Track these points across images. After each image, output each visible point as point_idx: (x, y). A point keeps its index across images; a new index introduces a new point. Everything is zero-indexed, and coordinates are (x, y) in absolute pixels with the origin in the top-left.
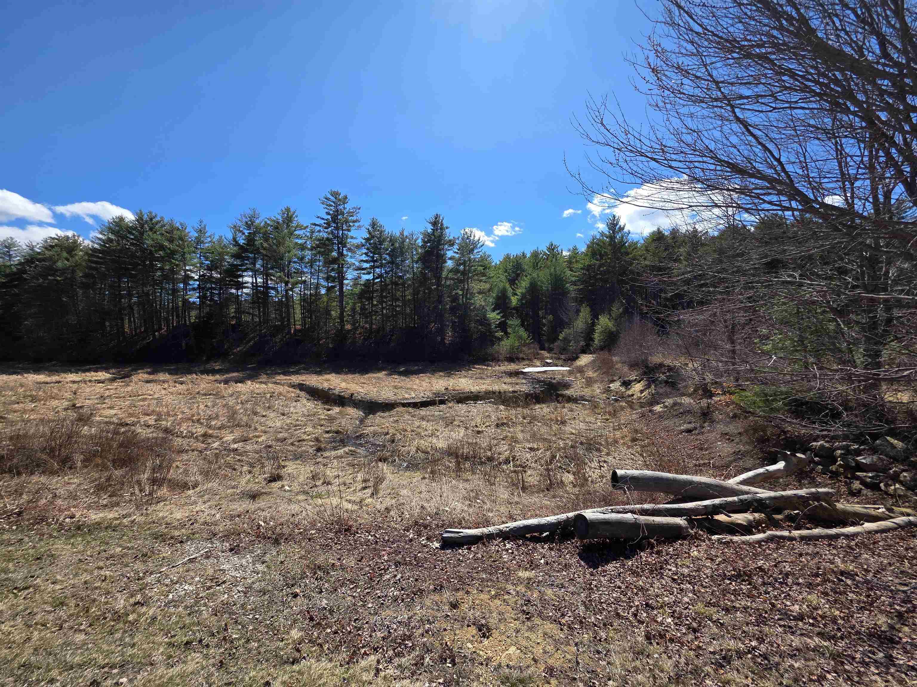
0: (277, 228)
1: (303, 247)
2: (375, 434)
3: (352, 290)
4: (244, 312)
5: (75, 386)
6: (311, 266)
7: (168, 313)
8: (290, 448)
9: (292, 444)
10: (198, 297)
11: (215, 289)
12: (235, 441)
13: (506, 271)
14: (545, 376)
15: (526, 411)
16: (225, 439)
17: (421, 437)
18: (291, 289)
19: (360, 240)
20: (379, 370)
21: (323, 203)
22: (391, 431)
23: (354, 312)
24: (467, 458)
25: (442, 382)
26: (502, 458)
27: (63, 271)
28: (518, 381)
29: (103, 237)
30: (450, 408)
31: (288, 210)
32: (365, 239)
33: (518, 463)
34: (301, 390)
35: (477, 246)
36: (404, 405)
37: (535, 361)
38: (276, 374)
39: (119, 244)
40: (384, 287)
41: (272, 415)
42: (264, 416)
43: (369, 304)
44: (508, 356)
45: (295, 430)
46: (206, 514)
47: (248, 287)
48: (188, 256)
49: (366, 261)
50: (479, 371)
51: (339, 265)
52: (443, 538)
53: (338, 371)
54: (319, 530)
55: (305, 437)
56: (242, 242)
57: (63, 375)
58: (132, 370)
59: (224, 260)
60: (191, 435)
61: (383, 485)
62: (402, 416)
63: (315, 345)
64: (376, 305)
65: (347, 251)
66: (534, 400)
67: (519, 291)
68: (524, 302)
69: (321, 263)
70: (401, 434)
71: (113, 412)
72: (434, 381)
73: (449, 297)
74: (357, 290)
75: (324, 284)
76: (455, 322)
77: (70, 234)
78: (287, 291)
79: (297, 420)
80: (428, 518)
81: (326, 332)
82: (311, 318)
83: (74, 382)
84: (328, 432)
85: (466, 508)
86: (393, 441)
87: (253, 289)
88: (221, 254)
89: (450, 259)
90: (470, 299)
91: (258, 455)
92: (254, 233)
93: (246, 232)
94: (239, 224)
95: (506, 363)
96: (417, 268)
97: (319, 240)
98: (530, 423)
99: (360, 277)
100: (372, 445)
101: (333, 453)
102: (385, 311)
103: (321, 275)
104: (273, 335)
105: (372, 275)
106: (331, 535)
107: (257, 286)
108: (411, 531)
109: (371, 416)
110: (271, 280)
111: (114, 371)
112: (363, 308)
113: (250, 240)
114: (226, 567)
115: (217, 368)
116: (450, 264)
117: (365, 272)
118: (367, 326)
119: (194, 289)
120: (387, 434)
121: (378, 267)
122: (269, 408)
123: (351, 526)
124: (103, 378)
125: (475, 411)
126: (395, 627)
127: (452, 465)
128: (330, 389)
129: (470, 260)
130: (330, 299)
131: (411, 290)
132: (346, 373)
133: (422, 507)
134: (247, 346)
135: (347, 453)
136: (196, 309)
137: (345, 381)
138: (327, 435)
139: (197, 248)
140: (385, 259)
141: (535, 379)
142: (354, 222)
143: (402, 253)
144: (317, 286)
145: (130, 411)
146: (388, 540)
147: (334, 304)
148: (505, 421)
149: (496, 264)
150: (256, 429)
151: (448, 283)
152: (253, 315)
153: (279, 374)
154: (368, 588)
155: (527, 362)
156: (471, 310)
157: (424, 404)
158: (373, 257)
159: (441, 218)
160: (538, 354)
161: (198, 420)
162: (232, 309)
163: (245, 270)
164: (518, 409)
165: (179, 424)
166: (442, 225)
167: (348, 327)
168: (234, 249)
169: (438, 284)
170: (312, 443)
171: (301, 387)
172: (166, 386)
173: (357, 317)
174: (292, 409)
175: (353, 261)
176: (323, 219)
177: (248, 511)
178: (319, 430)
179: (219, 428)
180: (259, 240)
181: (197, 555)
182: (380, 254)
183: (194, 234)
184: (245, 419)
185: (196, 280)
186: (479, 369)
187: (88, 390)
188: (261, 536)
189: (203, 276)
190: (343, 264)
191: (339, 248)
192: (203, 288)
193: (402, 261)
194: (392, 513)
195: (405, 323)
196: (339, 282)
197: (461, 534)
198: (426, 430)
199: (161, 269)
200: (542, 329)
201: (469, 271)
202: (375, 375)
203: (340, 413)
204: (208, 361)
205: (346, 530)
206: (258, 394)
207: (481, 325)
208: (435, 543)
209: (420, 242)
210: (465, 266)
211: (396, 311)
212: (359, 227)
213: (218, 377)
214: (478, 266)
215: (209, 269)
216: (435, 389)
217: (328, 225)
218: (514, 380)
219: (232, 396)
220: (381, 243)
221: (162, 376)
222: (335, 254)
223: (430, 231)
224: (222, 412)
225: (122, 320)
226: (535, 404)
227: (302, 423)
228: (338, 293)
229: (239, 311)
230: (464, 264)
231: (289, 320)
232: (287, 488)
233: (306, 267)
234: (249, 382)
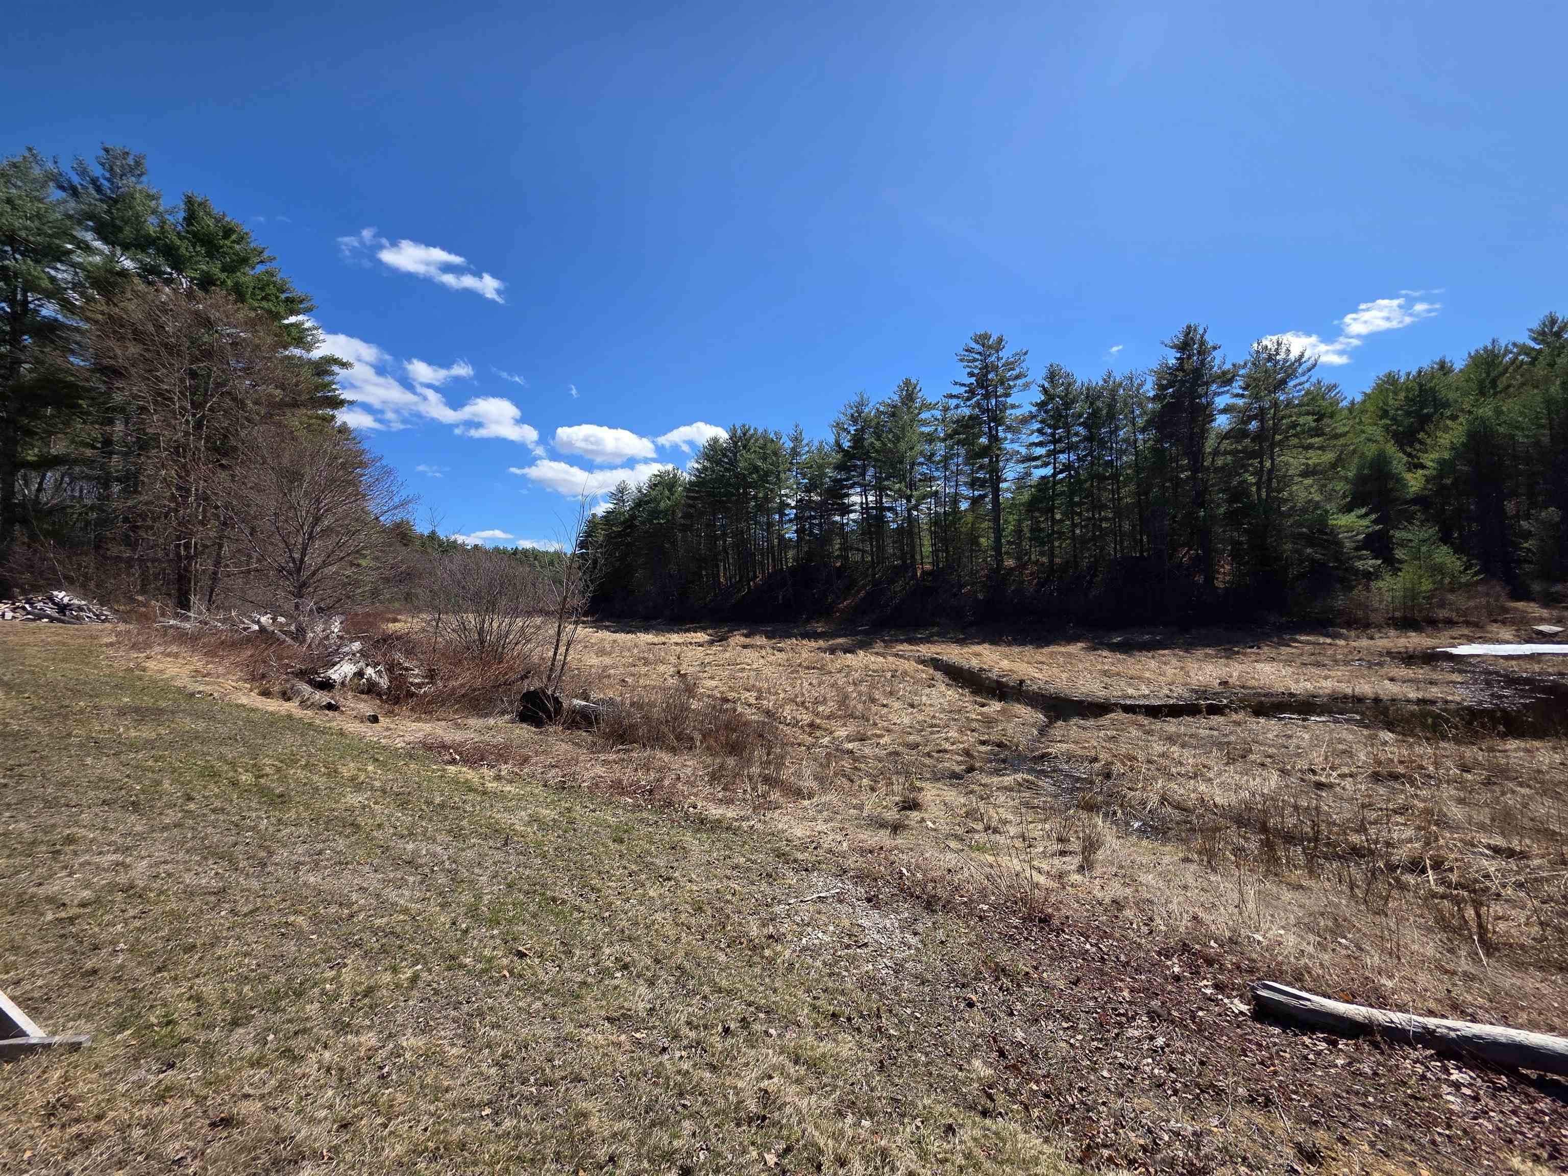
0: (893, 415)
1: (930, 438)
2: (1070, 757)
3: (1013, 498)
4: (852, 548)
5: (678, 648)
6: (946, 468)
7: (762, 555)
8: (927, 761)
9: (929, 755)
10: (796, 531)
11: (815, 518)
12: (849, 739)
13: (1385, 414)
14: (1537, 668)
15: (1470, 752)
16: (836, 734)
17: (1171, 777)
18: (916, 508)
19: (1028, 408)
20: (1070, 639)
21: (961, 360)
22: (1104, 756)
23: (1020, 538)
24: (1290, 838)
25: (1211, 667)
26: (1401, 854)
27: (665, 512)
28: (1435, 676)
29: (699, 467)
30: (1238, 724)
31: (907, 383)
32: (1037, 404)
33: (1454, 877)
34: (937, 668)
35: (1295, 370)
36: (1128, 709)
37: (1494, 628)
38: (897, 641)
39: (713, 471)
40: (1075, 484)
41: (897, 705)
42: (884, 706)
43: (1047, 519)
44: (1398, 614)
45: (932, 733)
46: (830, 838)
47: (855, 511)
48: (783, 476)
49: (1040, 444)
50: (1308, 648)
51: (991, 458)
52: (1257, 998)
53: (994, 639)
54: (994, 907)
55: (947, 746)
56: (846, 444)
57: (668, 635)
58: (729, 632)
59: (824, 475)
60: (795, 724)
61: (1100, 855)
62: (1122, 730)
63: (955, 595)
64: (1061, 521)
65: (1005, 431)
66: (1501, 728)
67: (1430, 459)
68: (1448, 481)
69: (960, 459)
70: (1124, 765)
71: (713, 683)
72: (1192, 666)
73: (1223, 491)
74: (1026, 496)
75: (966, 493)
76: (1241, 543)
77: (670, 467)
78: (909, 511)
79: (934, 717)
80: (1212, 943)
81: (972, 573)
82: (947, 551)
83: (677, 644)
84: (983, 743)
85: (1311, 949)
86: (1108, 776)
87: (862, 514)
88: (821, 467)
89: (1224, 411)
90: (1279, 491)
91: (880, 765)
92: (863, 430)
93: (852, 429)
94: (843, 419)
95: (1392, 633)
96: (1145, 442)
97: (958, 421)
98: (1488, 783)
99: (1028, 474)
100: (1066, 776)
101: (996, 779)
102: (1078, 532)
103: (962, 479)
104: (892, 582)
105: (1051, 467)
106: (1015, 921)
107: (868, 508)
108: (1175, 960)
109: (1060, 723)
110: (887, 495)
111: (710, 631)
112: (1034, 530)
113: (857, 440)
114: (865, 922)
115: (819, 630)
116: (1222, 422)
117: (1039, 463)
118: (1045, 559)
119: (791, 521)
120: (1095, 760)
121: (1062, 452)
122: (891, 693)
123: (1051, 916)
124: (701, 640)
125: (1307, 736)
126: (1166, 1138)
127: (1253, 845)
128: (981, 670)
129: (1275, 404)
130: (979, 518)
131: (1132, 487)
132: (1009, 644)
133: (1195, 918)
134: (857, 600)
135: (1020, 785)
136: (794, 547)
137: (1007, 657)
138: (983, 748)
139: (791, 463)
140: (1077, 434)
141: (1497, 673)
142: (1017, 377)
143: (1111, 416)
144: (955, 499)
145: (730, 684)
146: (1128, 963)
147: (985, 525)
148: (1401, 770)
149: (1352, 403)
150: (875, 724)
151: (1219, 462)
152: (864, 551)
153: (902, 642)
154: (1097, 1039)
155: (1466, 631)
156: (1282, 514)
157: (1175, 711)
158: (1053, 435)
159: (1201, 331)
160: (1506, 610)
161: (803, 703)
162: (837, 543)
163: (852, 486)
164: (1442, 744)
165: (782, 706)
166: (1202, 343)
167: (1010, 563)
168: (836, 458)
169: (1196, 466)
170: (960, 758)
171: (936, 664)
172: (764, 653)
173: (1026, 545)
174: (924, 698)
175: (1016, 447)
176: (964, 385)
177: (882, 848)
178: (970, 738)
179: (828, 718)
180: (869, 438)
181: (828, 894)
182: (1067, 427)
183: (789, 445)
184: (860, 707)
185: (793, 508)
186: (1308, 643)
187: (690, 654)
188: (906, 892)
189: (801, 500)
190: (997, 456)
191: (990, 428)
192: (801, 518)
193: (1111, 433)
194: (1128, 913)
195: (1122, 550)
196: (992, 487)
197: (1308, 1003)
198: (1181, 764)
199: (755, 497)
200: (1517, 547)
201: (1276, 429)
202: (1062, 649)
203: (1003, 712)
204: (808, 621)
205: (1041, 921)
206: (874, 671)
207: (1312, 545)
208: (1236, 1001)
209: (1149, 389)
210: (1262, 421)
211: (1100, 528)
212: (1027, 386)
213: (821, 643)
214: (1300, 415)
215: (808, 490)
216: (1194, 682)
217: (972, 392)
218: (1422, 672)
219: (840, 672)
220: (1067, 405)
221: (760, 640)
222: (984, 440)
223: (1172, 362)
224: (831, 694)
225: (717, 566)
226: (1503, 736)
227: (942, 723)
228: (990, 507)
229: (845, 548)
230: (1261, 415)
231: (913, 557)
232: (930, 824)
233: (937, 469)
234: (861, 653)
